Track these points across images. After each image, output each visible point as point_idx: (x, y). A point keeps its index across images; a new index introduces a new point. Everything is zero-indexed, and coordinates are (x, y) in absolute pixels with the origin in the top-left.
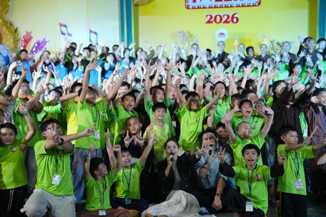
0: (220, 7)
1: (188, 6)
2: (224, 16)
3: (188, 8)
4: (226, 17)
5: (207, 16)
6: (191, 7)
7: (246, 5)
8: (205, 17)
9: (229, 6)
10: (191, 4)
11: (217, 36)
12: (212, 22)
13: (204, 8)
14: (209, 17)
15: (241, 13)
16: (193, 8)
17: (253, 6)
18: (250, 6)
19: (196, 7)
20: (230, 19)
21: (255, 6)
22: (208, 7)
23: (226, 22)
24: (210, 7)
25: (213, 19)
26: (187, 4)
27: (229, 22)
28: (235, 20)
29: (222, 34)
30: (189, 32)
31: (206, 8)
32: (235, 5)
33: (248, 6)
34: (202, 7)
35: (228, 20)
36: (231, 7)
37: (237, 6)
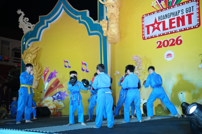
0: (167, 34)
1: (144, 37)
2: (170, 40)
3: (144, 39)
4: (172, 41)
5: (157, 42)
6: (146, 38)
7: (188, 28)
8: (156, 43)
9: (174, 32)
10: (146, 36)
11: (166, 57)
12: (161, 47)
13: (155, 37)
14: (159, 43)
15: (183, 36)
16: (148, 38)
17: (194, 28)
18: (191, 29)
19: (150, 37)
20: (175, 42)
21: (196, 27)
22: (158, 35)
23: (172, 45)
24: (159, 36)
25: (162, 44)
26: (143, 36)
27: (174, 45)
28: (179, 42)
29: (169, 55)
30: (145, 57)
31: (157, 36)
32: (178, 31)
33: (189, 29)
34: (154, 36)
35: (174, 43)
36: (175, 32)
37: (180, 31)
